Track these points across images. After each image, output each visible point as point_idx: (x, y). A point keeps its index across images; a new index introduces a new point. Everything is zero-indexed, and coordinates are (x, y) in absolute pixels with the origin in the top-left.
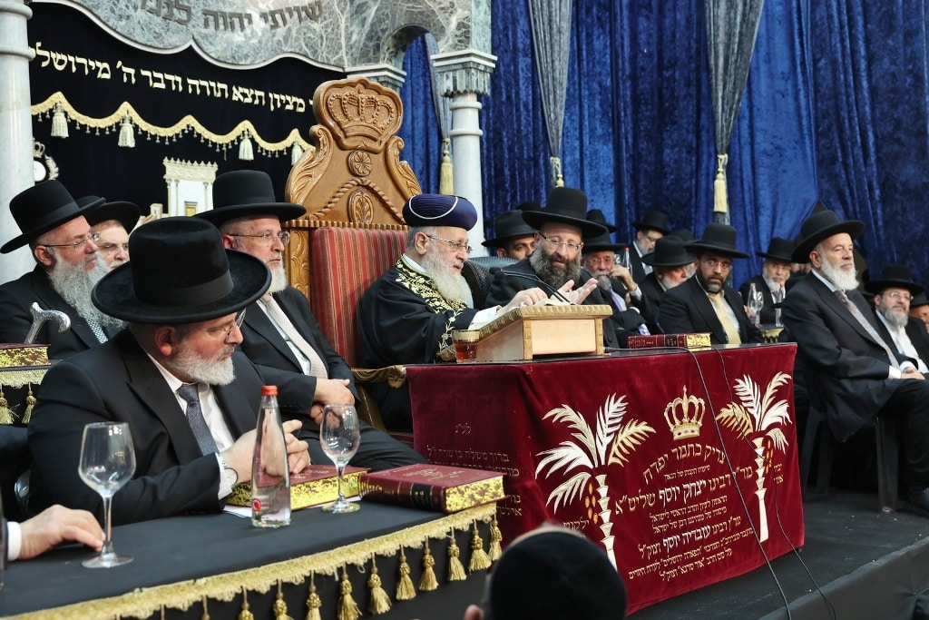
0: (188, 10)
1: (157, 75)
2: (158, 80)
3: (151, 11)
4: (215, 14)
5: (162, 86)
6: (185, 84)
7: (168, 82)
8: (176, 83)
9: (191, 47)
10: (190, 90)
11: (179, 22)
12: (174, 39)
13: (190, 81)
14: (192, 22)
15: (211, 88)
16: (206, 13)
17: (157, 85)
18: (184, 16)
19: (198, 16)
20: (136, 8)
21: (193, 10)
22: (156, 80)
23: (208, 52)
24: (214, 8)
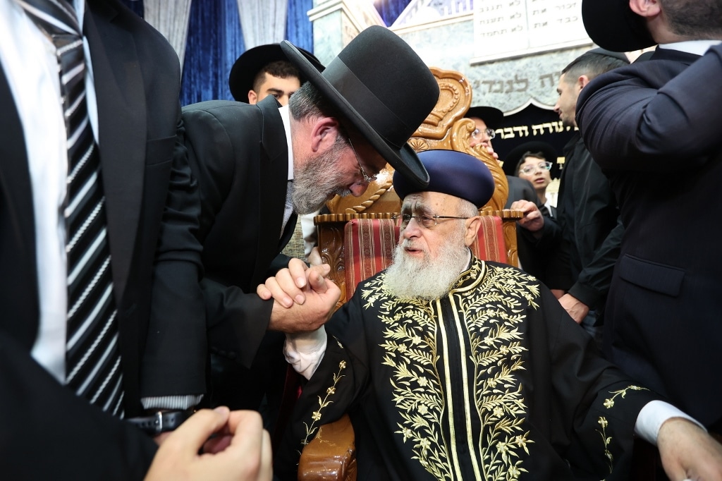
0: (526, 81)
1: (507, 130)
2: (509, 133)
3: (496, 91)
4: (550, 76)
5: (512, 135)
6: (530, 130)
7: (516, 133)
8: (523, 131)
9: (531, 105)
10: (535, 133)
11: (519, 90)
12: (516, 104)
13: (535, 127)
14: (530, 87)
15: (554, 127)
16: (542, 78)
17: (507, 136)
18: (523, 85)
19: (535, 82)
20: (484, 94)
21: (530, 80)
22: (505, 133)
23: (545, 102)
24: (548, 72)
